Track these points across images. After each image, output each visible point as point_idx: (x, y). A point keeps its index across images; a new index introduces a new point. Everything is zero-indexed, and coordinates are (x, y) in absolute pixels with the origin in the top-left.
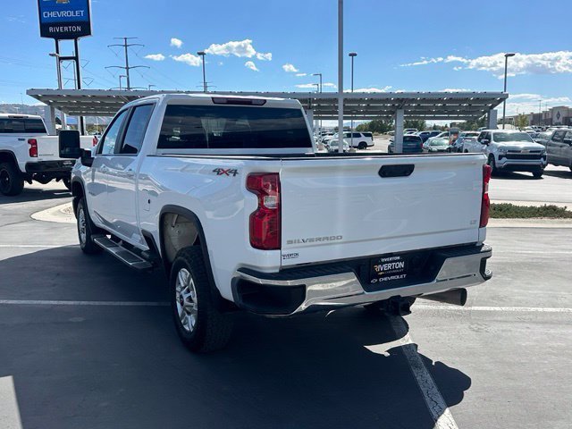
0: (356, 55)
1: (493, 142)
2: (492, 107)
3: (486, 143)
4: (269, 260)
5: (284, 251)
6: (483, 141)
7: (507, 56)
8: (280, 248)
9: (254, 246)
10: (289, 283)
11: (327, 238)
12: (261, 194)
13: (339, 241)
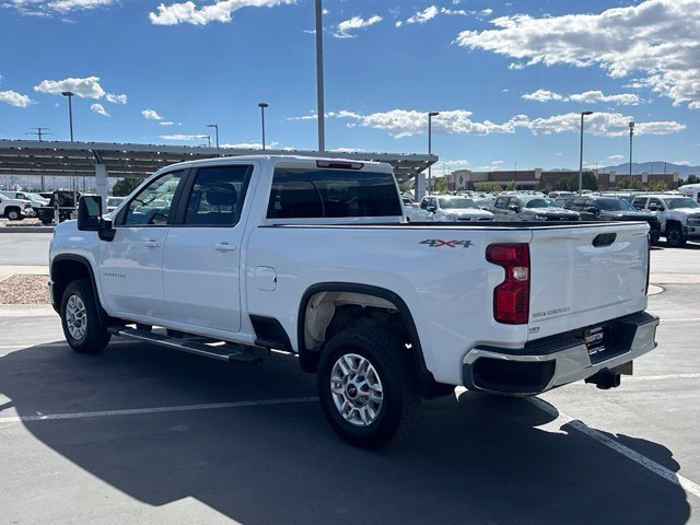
0: (266, 106)
1: (440, 209)
2: (419, 171)
3: (432, 210)
4: (517, 335)
5: (531, 325)
6: (429, 208)
7: (430, 115)
8: (527, 322)
9: (498, 320)
10: (537, 358)
11: (560, 310)
12: (508, 266)
13: (567, 312)
